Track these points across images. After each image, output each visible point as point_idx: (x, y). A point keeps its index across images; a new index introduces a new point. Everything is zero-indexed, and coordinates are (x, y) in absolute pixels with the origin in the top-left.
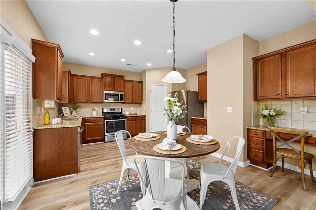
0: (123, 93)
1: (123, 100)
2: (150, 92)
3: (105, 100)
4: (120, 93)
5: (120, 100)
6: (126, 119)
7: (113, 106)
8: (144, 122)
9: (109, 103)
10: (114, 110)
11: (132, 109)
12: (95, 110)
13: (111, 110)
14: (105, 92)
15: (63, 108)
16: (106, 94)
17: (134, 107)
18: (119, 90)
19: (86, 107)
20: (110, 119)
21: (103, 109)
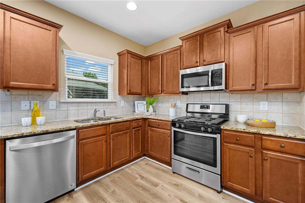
0: (223, 66)
1: (221, 84)
3: (182, 87)
6: (218, 136)
10: (208, 108)
11: (264, 107)
12: (175, 106)
13: (202, 107)
14: (181, 73)
18: (213, 60)
20: (180, 127)
21: (187, 105)
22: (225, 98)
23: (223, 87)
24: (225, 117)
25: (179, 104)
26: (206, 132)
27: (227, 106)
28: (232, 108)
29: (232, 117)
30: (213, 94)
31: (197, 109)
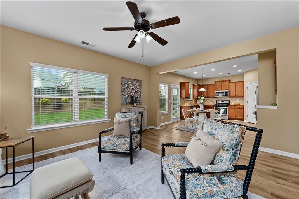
0: (228, 91)
1: (227, 95)
2: (247, 88)
3: (216, 96)
4: (225, 91)
5: (225, 95)
6: (227, 107)
7: (223, 99)
8: (242, 110)
9: (221, 98)
10: (224, 101)
11: (238, 101)
12: (212, 101)
13: (222, 101)
14: (216, 91)
15: (197, 100)
16: (216, 93)
17: (240, 100)
18: (225, 89)
19: (209, 100)
20: (217, 106)
21: (217, 101)
22: (228, 99)
23: (228, 96)
24: (229, 103)
25: (213, 101)
26: (224, 106)
27: (229, 101)
28: (230, 101)
29: (230, 103)
30: (225, 98)
31: (220, 102)
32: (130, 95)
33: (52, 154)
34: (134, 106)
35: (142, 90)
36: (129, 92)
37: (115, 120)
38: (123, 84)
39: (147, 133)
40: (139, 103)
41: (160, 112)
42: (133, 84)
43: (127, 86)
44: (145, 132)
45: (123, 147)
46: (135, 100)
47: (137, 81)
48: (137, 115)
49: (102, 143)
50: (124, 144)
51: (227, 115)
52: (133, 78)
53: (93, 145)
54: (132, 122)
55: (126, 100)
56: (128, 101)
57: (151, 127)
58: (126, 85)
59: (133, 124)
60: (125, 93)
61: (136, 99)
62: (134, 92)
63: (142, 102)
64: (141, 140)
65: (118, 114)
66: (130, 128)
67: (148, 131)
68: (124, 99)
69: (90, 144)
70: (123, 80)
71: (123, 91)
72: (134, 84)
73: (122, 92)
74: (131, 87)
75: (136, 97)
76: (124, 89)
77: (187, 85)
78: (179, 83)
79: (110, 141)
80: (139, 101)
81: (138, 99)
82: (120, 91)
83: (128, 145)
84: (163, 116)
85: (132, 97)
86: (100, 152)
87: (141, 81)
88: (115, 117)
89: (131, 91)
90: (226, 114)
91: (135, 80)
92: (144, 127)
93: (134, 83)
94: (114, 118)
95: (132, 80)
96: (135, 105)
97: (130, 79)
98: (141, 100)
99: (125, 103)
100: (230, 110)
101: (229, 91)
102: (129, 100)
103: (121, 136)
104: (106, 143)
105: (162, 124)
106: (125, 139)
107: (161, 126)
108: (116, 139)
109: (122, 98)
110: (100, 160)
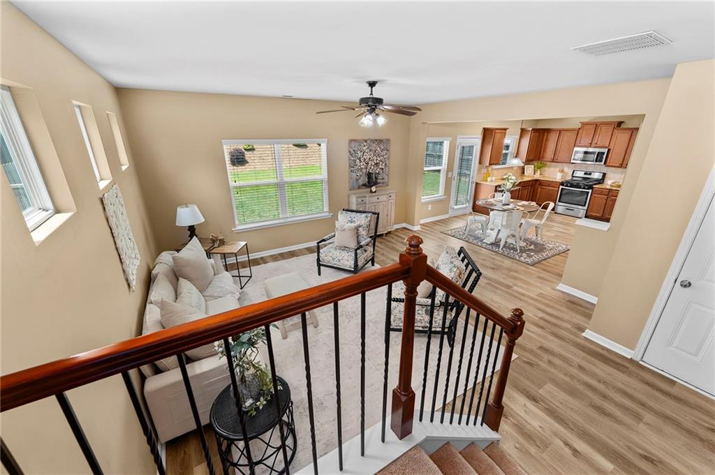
0: (606, 150)
1: (601, 161)
3: (573, 160)
4: (597, 150)
5: (596, 161)
6: (590, 191)
7: (589, 169)
10: (590, 174)
12: (562, 172)
13: (585, 174)
18: (601, 145)
19: (555, 167)
20: (567, 186)
21: (573, 171)
22: (605, 170)
23: (603, 163)
24: (600, 181)
25: (565, 171)
26: (583, 188)
27: (604, 174)
28: (607, 176)
29: (605, 181)
31: (581, 174)
32: (364, 171)
33: (262, 258)
34: (371, 192)
35: (389, 159)
36: (363, 165)
37: (337, 224)
38: (353, 152)
39: (393, 238)
40: (381, 185)
41: (423, 197)
42: (370, 150)
43: (360, 154)
44: (390, 235)
45: (346, 263)
46: (374, 179)
47: (380, 141)
48: (369, 218)
49: (320, 255)
50: (348, 260)
51: (586, 208)
52: (371, 138)
53: (310, 250)
54: (361, 229)
55: (357, 180)
56: (361, 182)
57: (404, 225)
58: (359, 152)
59: (363, 232)
60: (356, 167)
61: (376, 178)
62: (373, 164)
63: (388, 182)
64: (374, 254)
65: (341, 214)
66: (358, 237)
67: (397, 233)
68: (355, 179)
69: (305, 248)
70: (353, 144)
71: (352, 166)
72: (373, 149)
73: (350, 166)
74: (367, 156)
75: (376, 173)
76: (355, 161)
77: (498, 136)
78: (481, 131)
79: (330, 254)
80: (381, 181)
81: (381, 178)
82: (348, 165)
83: (353, 262)
84: (430, 206)
85: (369, 175)
86: (319, 265)
87: (388, 140)
88: (338, 220)
89: (368, 164)
90: (585, 206)
91: (376, 140)
92: (389, 227)
93: (374, 146)
94: (336, 222)
95: (369, 142)
96: (374, 189)
97: (366, 141)
98: (386, 177)
99: (356, 186)
100: (595, 197)
101: (609, 150)
102: (364, 180)
103: (344, 248)
104: (326, 256)
105: (422, 221)
106: (350, 254)
107: (421, 225)
108: (338, 251)
109: (351, 178)
110: (320, 275)
